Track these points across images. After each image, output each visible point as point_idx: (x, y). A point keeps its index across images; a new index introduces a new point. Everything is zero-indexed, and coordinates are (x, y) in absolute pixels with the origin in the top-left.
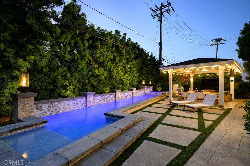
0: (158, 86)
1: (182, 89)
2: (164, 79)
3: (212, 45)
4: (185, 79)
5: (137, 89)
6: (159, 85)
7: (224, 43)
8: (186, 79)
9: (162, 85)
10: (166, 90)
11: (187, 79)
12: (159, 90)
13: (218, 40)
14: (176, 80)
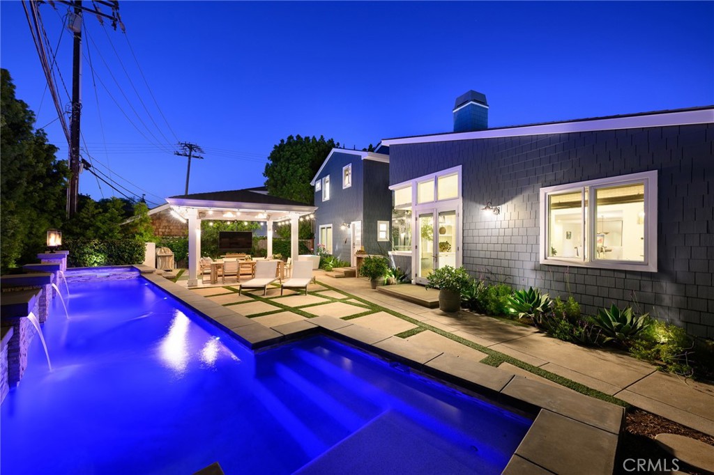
0: (92, 250)
1: (171, 256)
2: (99, 228)
3: (178, 154)
4: (160, 230)
5: (59, 269)
6: (91, 248)
7: (202, 158)
8: (163, 230)
9: (109, 247)
10: (122, 262)
11: (167, 230)
12: (96, 265)
13: (191, 147)
14: (143, 232)
